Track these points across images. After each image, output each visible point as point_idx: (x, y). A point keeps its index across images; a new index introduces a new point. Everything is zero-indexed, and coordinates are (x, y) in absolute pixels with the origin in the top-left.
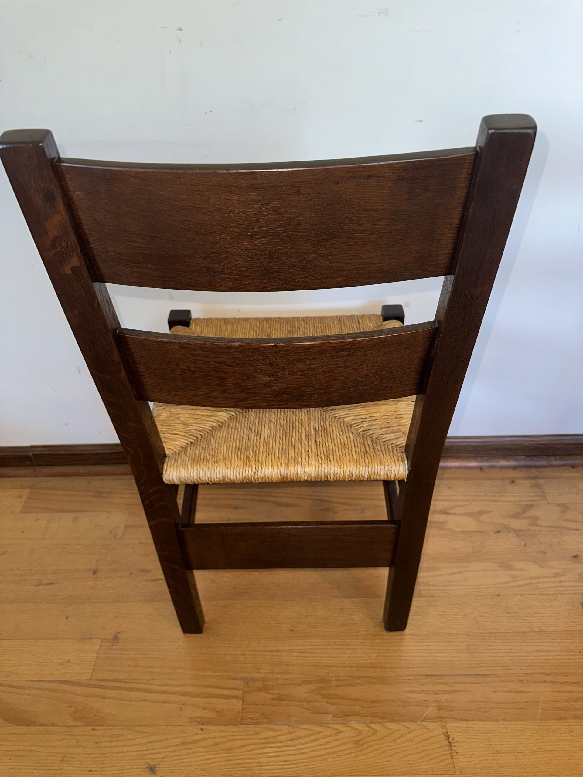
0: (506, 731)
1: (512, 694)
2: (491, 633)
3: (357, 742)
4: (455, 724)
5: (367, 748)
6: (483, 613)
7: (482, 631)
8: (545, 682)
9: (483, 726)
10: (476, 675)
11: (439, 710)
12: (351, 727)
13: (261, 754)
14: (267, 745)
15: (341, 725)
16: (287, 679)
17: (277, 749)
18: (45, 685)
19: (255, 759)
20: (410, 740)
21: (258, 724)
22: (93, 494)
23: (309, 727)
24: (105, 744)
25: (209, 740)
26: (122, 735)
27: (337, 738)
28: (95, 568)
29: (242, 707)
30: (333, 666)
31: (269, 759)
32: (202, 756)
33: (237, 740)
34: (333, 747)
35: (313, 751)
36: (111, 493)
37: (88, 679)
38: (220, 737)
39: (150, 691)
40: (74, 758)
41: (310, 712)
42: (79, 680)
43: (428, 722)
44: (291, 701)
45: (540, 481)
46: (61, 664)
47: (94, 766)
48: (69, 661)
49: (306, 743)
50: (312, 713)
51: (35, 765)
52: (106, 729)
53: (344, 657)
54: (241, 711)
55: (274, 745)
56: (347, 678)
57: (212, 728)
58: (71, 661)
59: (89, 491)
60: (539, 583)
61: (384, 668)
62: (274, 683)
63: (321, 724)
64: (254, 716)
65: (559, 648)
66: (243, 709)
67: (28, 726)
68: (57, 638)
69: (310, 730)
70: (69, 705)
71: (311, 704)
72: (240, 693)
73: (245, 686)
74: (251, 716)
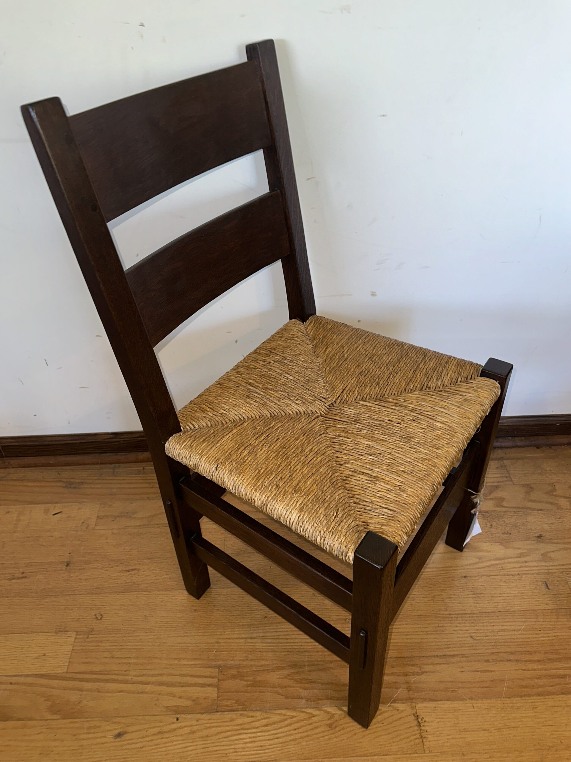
0: (473, 710)
1: (479, 673)
2: (458, 614)
3: (330, 726)
4: (424, 704)
5: (339, 731)
6: (451, 595)
7: (450, 613)
8: (510, 660)
9: (451, 706)
10: (444, 655)
11: (409, 691)
12: (323, 711)
13: (237, 740)
14: (242, 731)
15: (314, 709)
16: (262, 666)
17: (252, 735)
18: (22, 680)
19: (231, 745)
20: (381, 721)
21: (233, 711)
22: (64, 485)
23: (283, 712)
24: (82, 736)
25: (186, 728)
26: (99, 727)
27: (310, 722)
28: (68, 560)
29: (218, 695)
30: (306, 651)
31: (244, 745)
32: (179, 744)
33: (213, 727)
34: (307, 731)
35: (287, 735)
36: (82, 483)
37: (64, 673)
38: (197, 725)
39: (126, 682)
40: (52, 751)
42: (55, 673)
43: (399, 703)
44: (265, 687)
45: (506, 462)
46: (36, 658)
48: (44, 655)
49: (281, 728)
50: (286, 698)
52: (84, 721)
54: (216, 698)
55: (249, 731)
56: (319, 663)
57: (188, 716)
58: (47, 654)
59: (60, 481)
60: (504, 563)
62: (248, 670)
63: (294, 709)
64: (229, 704)
65: (523, 627)
66: (218, 697)
67: (5, 721)
68: (32, 632)
69: (284, 715)
70: (46, 699)
71: (285, 689)
72: (215, 681)
73: (220, 673)
74: (226, 703)
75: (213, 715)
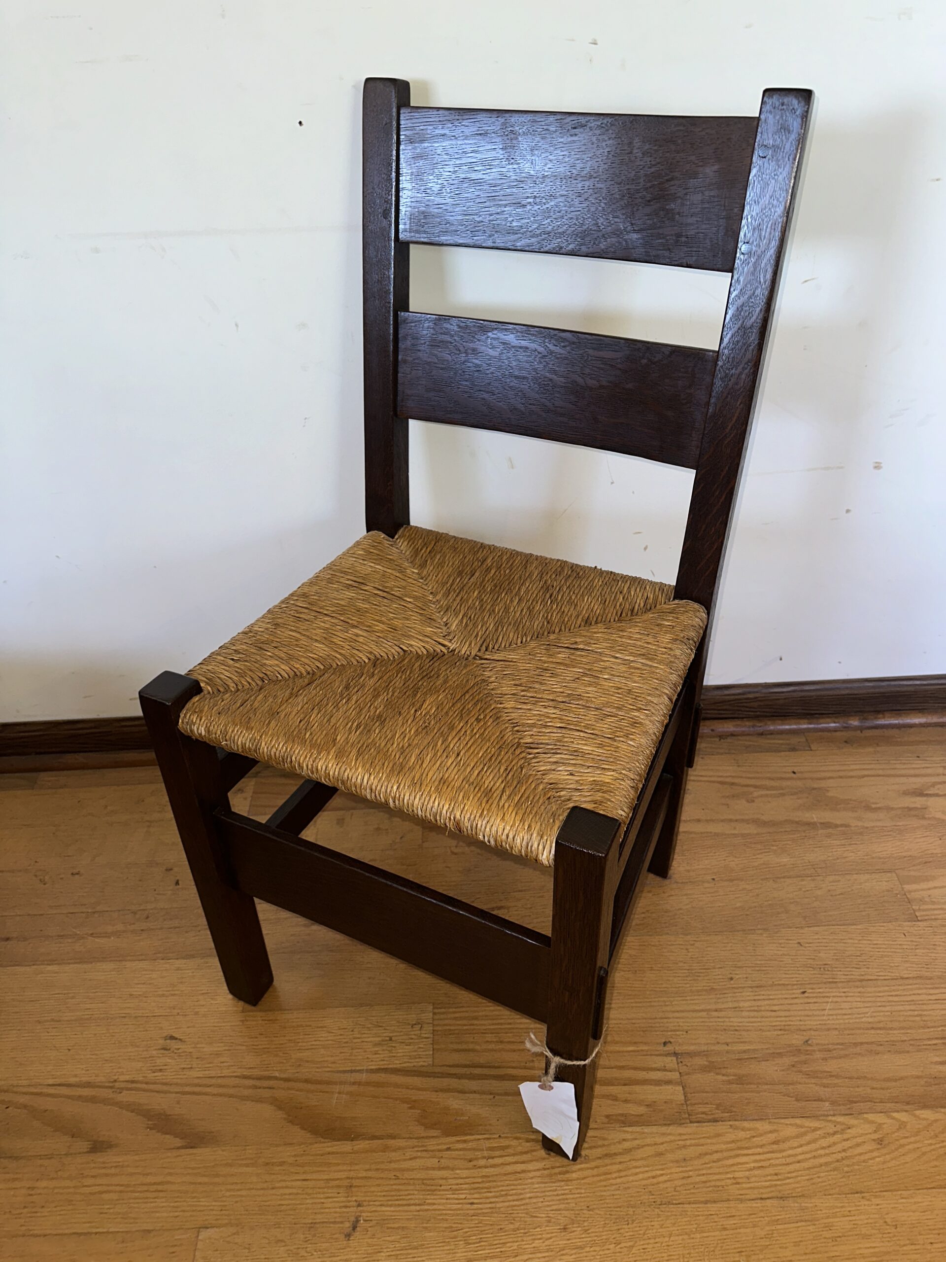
3: (880, 1141)
5: (896, 1149)
12: (863, 1119)
13: (733, 1165)
14: (740, 1152)
15: (847, 1117)
16: (744, 1052)
17: (758, 1157)
18: (364, 1077)
19: (727, 1173)
21: (715, 1121)
23: (798, 1121)
24: (484, 1162)
25: (646, 1148)
26: (507, 1147)
27: (846, 1136)
29: (685, 1097)
30: (810, 1029)
31: (748, 1173)
32: (643, 1173)
33: (690, 1145)
34: (844, 1151)
35: (814, 1157)
37: (429, 1065)
38: (662, 1143)
40: (441, 1186)
41: (794, 1099)
42: (414, 1066)
44: (758, 1084)
46: (379, 1044)
47: (476, 1196)
48: (391, 1040)
49: (801, 1146)
50: (797, 1100)
51: (381, 1199)
52: (479, 1139)
53: (824, 1015)
54: (683, 1102)
55: (750, 1152)
56: (836, 1047)
57: (647, 1130)
58: (393, 1038)
61: (891, 1029)
62: (724, 1059)
63: (816, 1117)
64: (707, 1110)
66: (686, 1100)
67: (352, 1140)
69: (802, 1127)
70: (409, 1106)
71: (791, 1087)
72: (675, 1076)
73: (680, 1064)
74: (700, 1110)
75: (686, 1127)
